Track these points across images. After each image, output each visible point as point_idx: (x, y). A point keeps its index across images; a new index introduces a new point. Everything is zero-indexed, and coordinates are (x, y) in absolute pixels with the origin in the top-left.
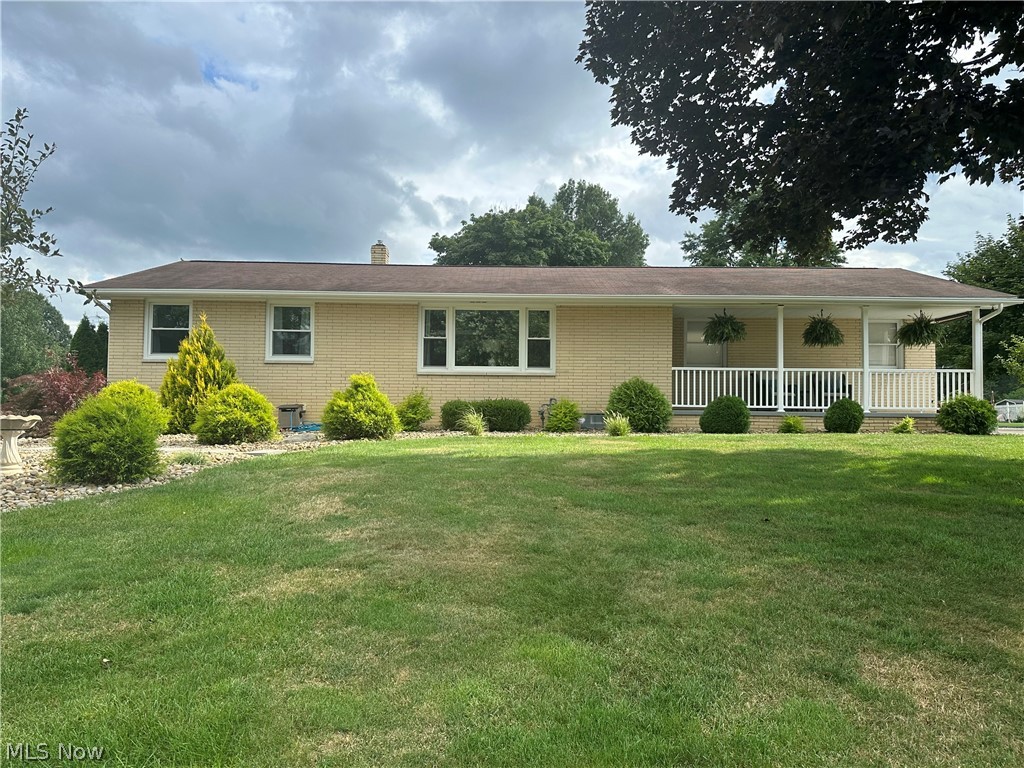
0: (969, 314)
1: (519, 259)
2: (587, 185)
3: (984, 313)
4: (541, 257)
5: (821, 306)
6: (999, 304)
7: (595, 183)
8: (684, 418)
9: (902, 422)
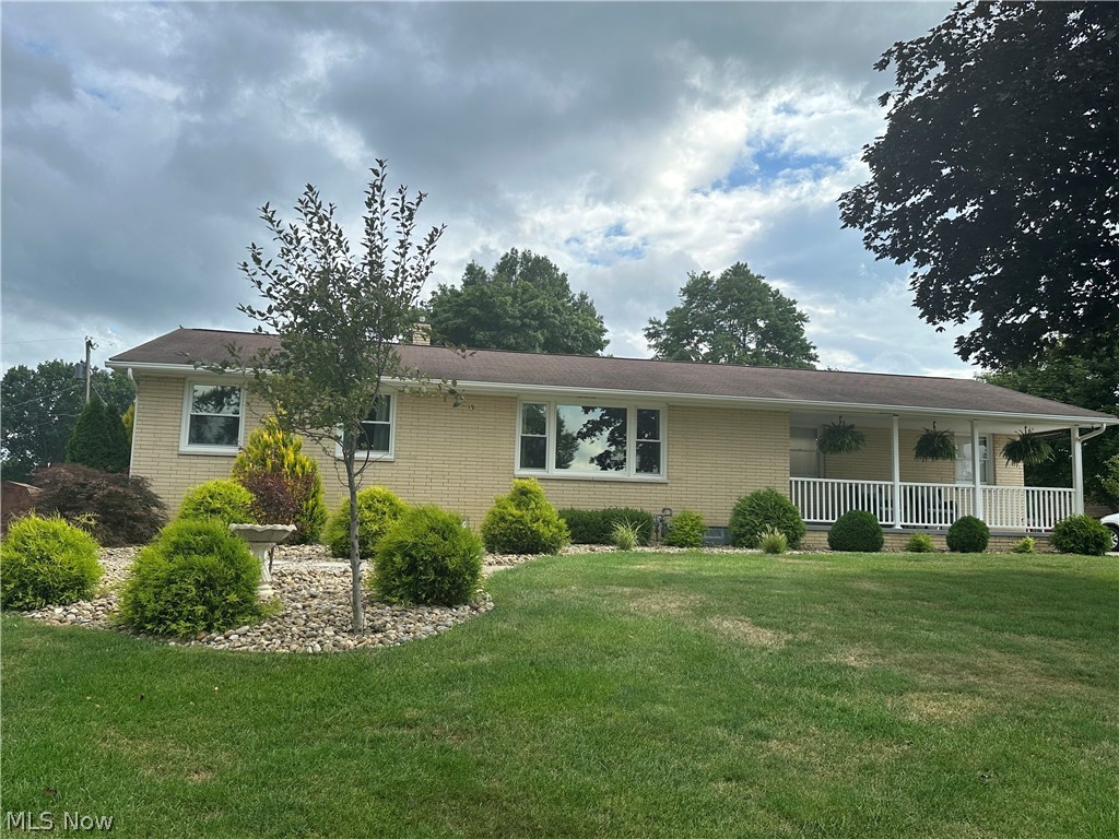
0: (1068, 431)
1: (512, 341)
2: (533, 256)
3: (1083, 432)
4: (537, 340)
5: (935, 419)
6: (1102, 424)
7: (541, 255)
8: (817, 535)
9: (1022, 542)
